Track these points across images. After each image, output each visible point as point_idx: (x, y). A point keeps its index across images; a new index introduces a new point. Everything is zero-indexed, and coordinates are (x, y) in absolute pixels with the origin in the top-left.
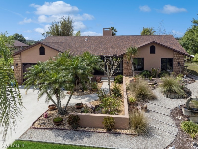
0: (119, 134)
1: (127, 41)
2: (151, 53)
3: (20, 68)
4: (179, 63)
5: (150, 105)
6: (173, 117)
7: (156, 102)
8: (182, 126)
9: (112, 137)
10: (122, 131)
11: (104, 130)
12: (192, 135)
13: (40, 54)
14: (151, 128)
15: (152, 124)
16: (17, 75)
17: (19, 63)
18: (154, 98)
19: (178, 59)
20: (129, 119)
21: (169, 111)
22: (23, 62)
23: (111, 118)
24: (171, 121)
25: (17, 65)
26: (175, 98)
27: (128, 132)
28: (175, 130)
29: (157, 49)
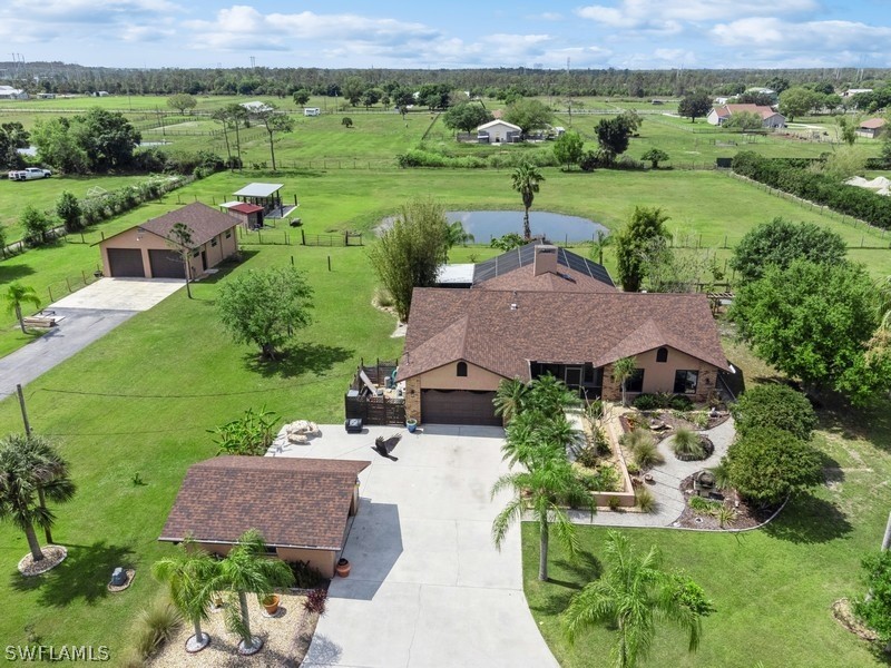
0: (624, 512)
1: (607, 316)
2: (658, 361)
3: (417, 397)
4: (708, 380)
5: (655, 473)
6: (683, 490)
7: (663, 468)
8: (690, 502)
9: (617, 515)
10: (627, 509)
11: (608, 508)
12: (697, 512)
13: (458, 375)
14: (658, 504)
15: (659, 500)
16: (413, 409)
17: (418, 390)
18: (661, 462)
19: (707, 372)
20: (635, 498)
21: (679, 483)
22: (423, 387)
23: (616, 497)
24: (680, 496)
25: (413, 392)
26: (690, 459)
27: (633, 509)
28: (682, 506)
29: (670, 356)
